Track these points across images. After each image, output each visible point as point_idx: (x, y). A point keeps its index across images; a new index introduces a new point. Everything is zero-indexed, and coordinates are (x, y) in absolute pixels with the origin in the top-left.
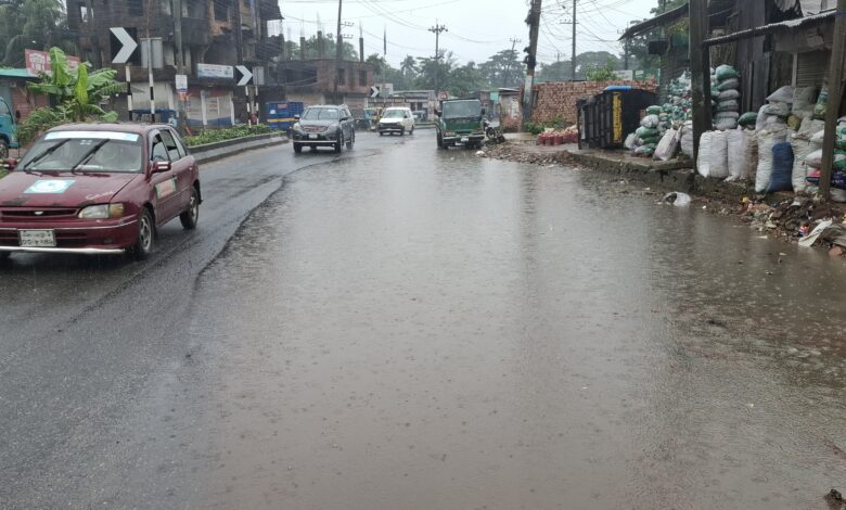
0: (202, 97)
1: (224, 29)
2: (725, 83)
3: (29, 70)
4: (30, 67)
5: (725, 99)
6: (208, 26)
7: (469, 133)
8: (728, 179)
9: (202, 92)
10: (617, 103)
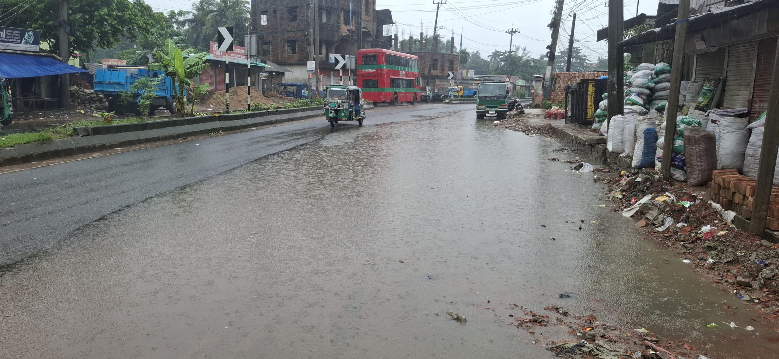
0: (332, 76)
1: (348, 30)
2: (661, 77)
3: (211, 55)
4: (212, 53)
5: (661, 90)
6: (339, 27)
7: (496, 107)
8: (621, 155)
9: (332, 73)
10: (591, 89)
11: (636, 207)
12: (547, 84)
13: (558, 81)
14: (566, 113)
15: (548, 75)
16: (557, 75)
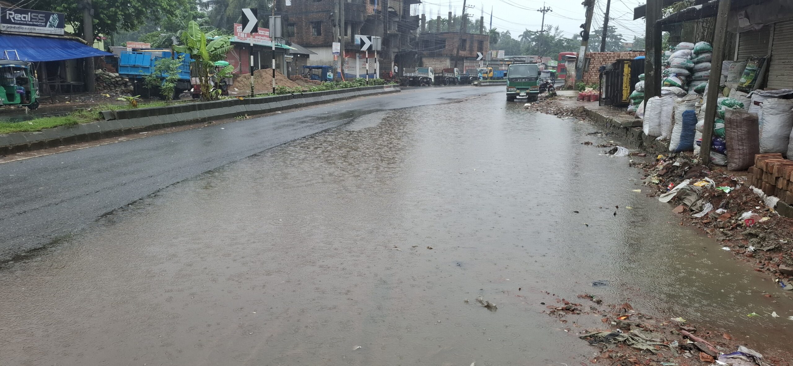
0: (357, 58)
1: (374, 10)
2: (701, 57)
3: (236, 37)
4: (237, 35)
5: (700, 70)
6: (364, 7)
7: (527, 89)
8: (658, 138)
9: (357, 55)
10: (627, 70)
11: (674, 192)
12: (580, 65)
13: (591, 61)
14: (600, 94)
15: (582, 55)
16: (591, 55)
